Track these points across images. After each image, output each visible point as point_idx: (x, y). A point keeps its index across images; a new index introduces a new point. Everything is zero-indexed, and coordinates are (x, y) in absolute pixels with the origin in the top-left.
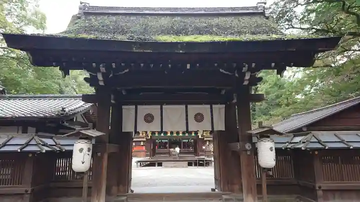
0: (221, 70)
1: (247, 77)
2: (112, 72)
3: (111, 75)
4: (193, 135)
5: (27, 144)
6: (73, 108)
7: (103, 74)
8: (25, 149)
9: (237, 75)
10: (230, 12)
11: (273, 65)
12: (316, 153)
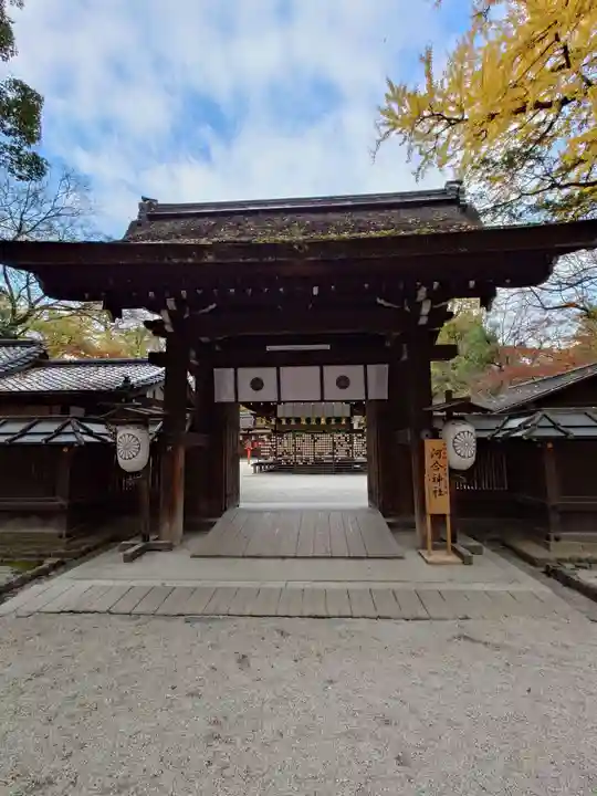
0: (379, 301)
1: (425, 310)
2: (188, 309)
3: (186, 316)
4: (344, 422)
5: (58, 433)
6: (144, 377)
7: (171, 314)
8: (54, 440)
9: (407, 308)
10: (398, 201)
11: (472, 283)
12: (550, 445)
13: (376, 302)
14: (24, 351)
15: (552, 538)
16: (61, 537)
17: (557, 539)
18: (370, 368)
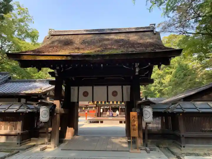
1: (137, 70)
3: (62, 71)
5: (19, 108)
8: (18, 111)
9: (132, 69)
11: (149, 64)
12: (181, 115)
13: (123, 67)
14: (3, 77)
15: (182, 146)
16: (18, 144)
17: (184, 147)
18: (124, 87)
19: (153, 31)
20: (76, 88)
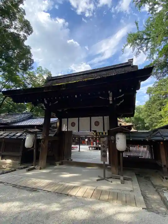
0: (100, 97)
3: (50, 105)
11: (120, 90)
12: (162, 143)
14: (28, 115)
15: (164, 178)
16: (19, 164)
17: (167, 179)
18: (105, 117)
19: (130, 65)
20: (66, 119)
